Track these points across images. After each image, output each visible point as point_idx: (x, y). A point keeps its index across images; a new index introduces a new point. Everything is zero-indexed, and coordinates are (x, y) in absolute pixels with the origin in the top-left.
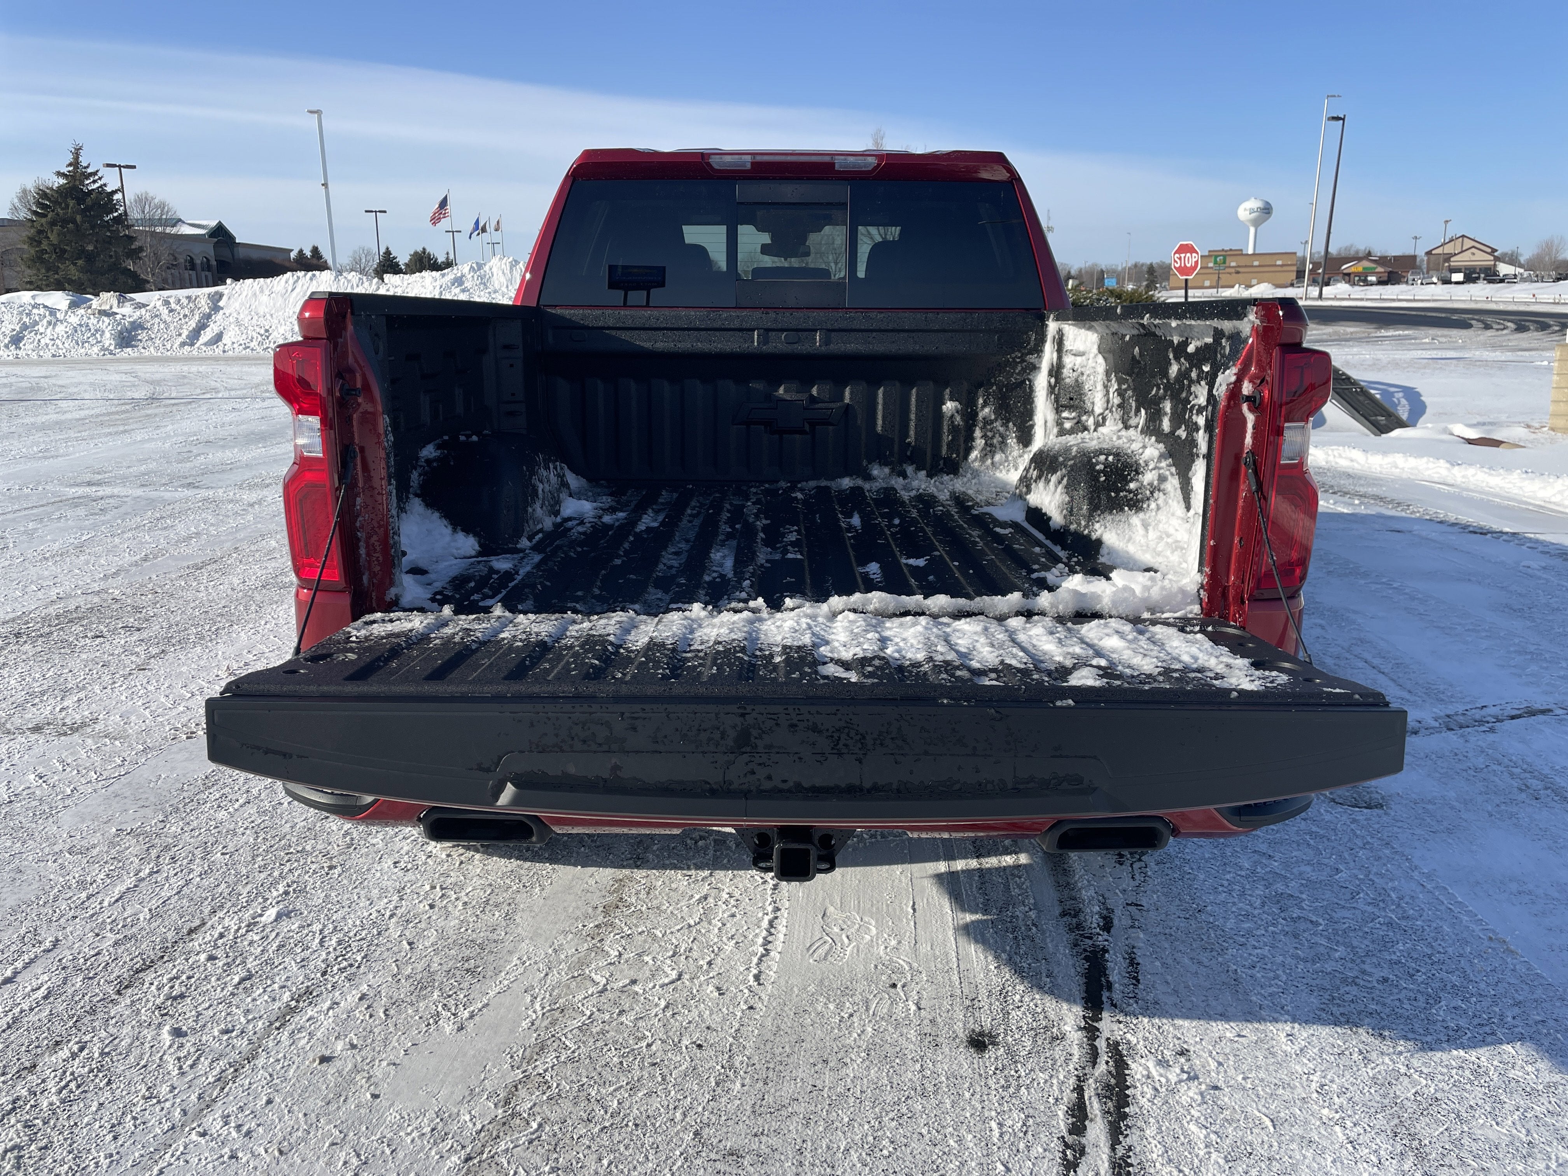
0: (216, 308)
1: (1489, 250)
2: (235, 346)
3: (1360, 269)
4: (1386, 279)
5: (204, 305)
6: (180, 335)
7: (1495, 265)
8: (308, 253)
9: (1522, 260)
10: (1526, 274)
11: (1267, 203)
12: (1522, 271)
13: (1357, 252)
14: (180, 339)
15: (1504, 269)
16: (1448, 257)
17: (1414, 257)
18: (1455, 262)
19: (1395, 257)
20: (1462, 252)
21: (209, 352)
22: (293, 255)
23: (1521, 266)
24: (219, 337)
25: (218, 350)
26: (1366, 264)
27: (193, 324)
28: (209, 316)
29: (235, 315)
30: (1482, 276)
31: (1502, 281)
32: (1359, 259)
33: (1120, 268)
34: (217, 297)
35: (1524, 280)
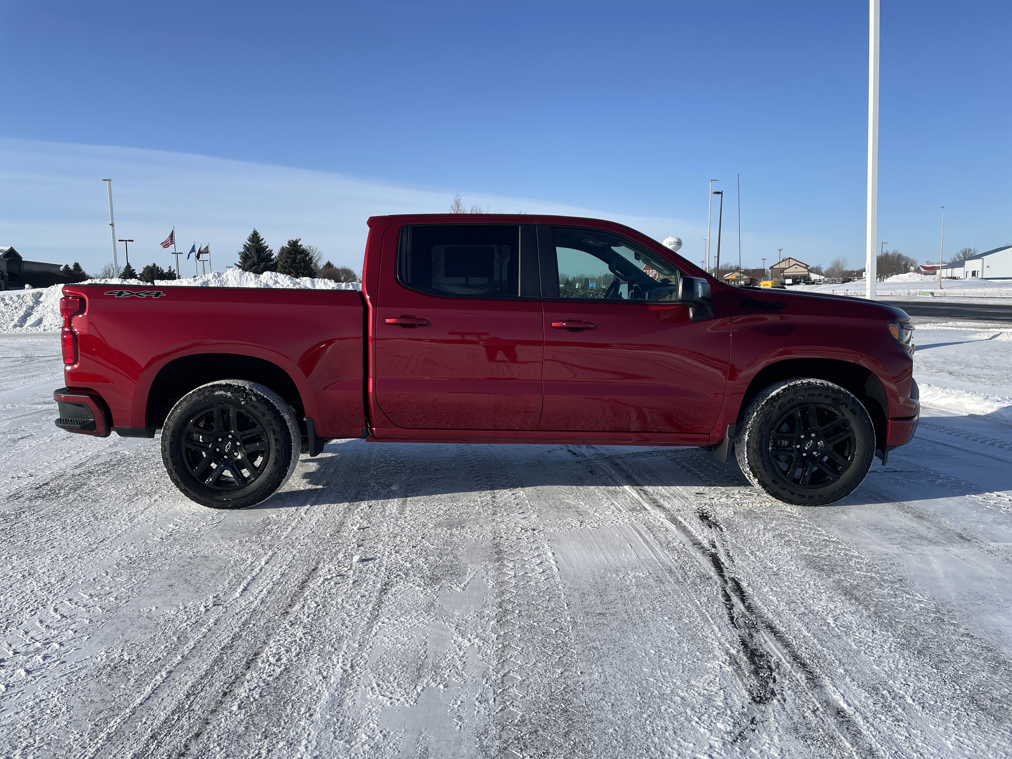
0: (37, 303)
1: (805, 266)
2: (52, 326)
3: (734, 277)
4: (749, 283)
5: (29, 301)
6: (12, 320)
7: (808, 274)
8: (72, 268)
9: (823, 271)
10: (826, 279)
11: (679, 239)
12: (823, 277)
13: (731, 267)
14: (13, 323)
15: (814, 277)
16: (783, 270)
17: (764, 270)
18: (787, 272)
19: (753, 270)
20: (789, 267)
21: (34, 330)
22: (62, 268)
23: (822, 275)
24: (39, 322)
25: (40, 329)
26: (737, 274)
27: (21, 313)
28: (33, 308)
29: (51, 307)
30: (802, 280)
31: (813, 283)
32: (733, 271)
33: (597, 277)
34: (38, 295)
35: (825, 282)
